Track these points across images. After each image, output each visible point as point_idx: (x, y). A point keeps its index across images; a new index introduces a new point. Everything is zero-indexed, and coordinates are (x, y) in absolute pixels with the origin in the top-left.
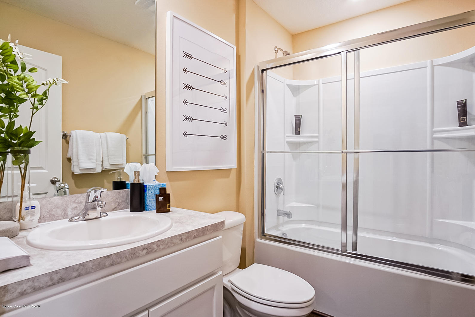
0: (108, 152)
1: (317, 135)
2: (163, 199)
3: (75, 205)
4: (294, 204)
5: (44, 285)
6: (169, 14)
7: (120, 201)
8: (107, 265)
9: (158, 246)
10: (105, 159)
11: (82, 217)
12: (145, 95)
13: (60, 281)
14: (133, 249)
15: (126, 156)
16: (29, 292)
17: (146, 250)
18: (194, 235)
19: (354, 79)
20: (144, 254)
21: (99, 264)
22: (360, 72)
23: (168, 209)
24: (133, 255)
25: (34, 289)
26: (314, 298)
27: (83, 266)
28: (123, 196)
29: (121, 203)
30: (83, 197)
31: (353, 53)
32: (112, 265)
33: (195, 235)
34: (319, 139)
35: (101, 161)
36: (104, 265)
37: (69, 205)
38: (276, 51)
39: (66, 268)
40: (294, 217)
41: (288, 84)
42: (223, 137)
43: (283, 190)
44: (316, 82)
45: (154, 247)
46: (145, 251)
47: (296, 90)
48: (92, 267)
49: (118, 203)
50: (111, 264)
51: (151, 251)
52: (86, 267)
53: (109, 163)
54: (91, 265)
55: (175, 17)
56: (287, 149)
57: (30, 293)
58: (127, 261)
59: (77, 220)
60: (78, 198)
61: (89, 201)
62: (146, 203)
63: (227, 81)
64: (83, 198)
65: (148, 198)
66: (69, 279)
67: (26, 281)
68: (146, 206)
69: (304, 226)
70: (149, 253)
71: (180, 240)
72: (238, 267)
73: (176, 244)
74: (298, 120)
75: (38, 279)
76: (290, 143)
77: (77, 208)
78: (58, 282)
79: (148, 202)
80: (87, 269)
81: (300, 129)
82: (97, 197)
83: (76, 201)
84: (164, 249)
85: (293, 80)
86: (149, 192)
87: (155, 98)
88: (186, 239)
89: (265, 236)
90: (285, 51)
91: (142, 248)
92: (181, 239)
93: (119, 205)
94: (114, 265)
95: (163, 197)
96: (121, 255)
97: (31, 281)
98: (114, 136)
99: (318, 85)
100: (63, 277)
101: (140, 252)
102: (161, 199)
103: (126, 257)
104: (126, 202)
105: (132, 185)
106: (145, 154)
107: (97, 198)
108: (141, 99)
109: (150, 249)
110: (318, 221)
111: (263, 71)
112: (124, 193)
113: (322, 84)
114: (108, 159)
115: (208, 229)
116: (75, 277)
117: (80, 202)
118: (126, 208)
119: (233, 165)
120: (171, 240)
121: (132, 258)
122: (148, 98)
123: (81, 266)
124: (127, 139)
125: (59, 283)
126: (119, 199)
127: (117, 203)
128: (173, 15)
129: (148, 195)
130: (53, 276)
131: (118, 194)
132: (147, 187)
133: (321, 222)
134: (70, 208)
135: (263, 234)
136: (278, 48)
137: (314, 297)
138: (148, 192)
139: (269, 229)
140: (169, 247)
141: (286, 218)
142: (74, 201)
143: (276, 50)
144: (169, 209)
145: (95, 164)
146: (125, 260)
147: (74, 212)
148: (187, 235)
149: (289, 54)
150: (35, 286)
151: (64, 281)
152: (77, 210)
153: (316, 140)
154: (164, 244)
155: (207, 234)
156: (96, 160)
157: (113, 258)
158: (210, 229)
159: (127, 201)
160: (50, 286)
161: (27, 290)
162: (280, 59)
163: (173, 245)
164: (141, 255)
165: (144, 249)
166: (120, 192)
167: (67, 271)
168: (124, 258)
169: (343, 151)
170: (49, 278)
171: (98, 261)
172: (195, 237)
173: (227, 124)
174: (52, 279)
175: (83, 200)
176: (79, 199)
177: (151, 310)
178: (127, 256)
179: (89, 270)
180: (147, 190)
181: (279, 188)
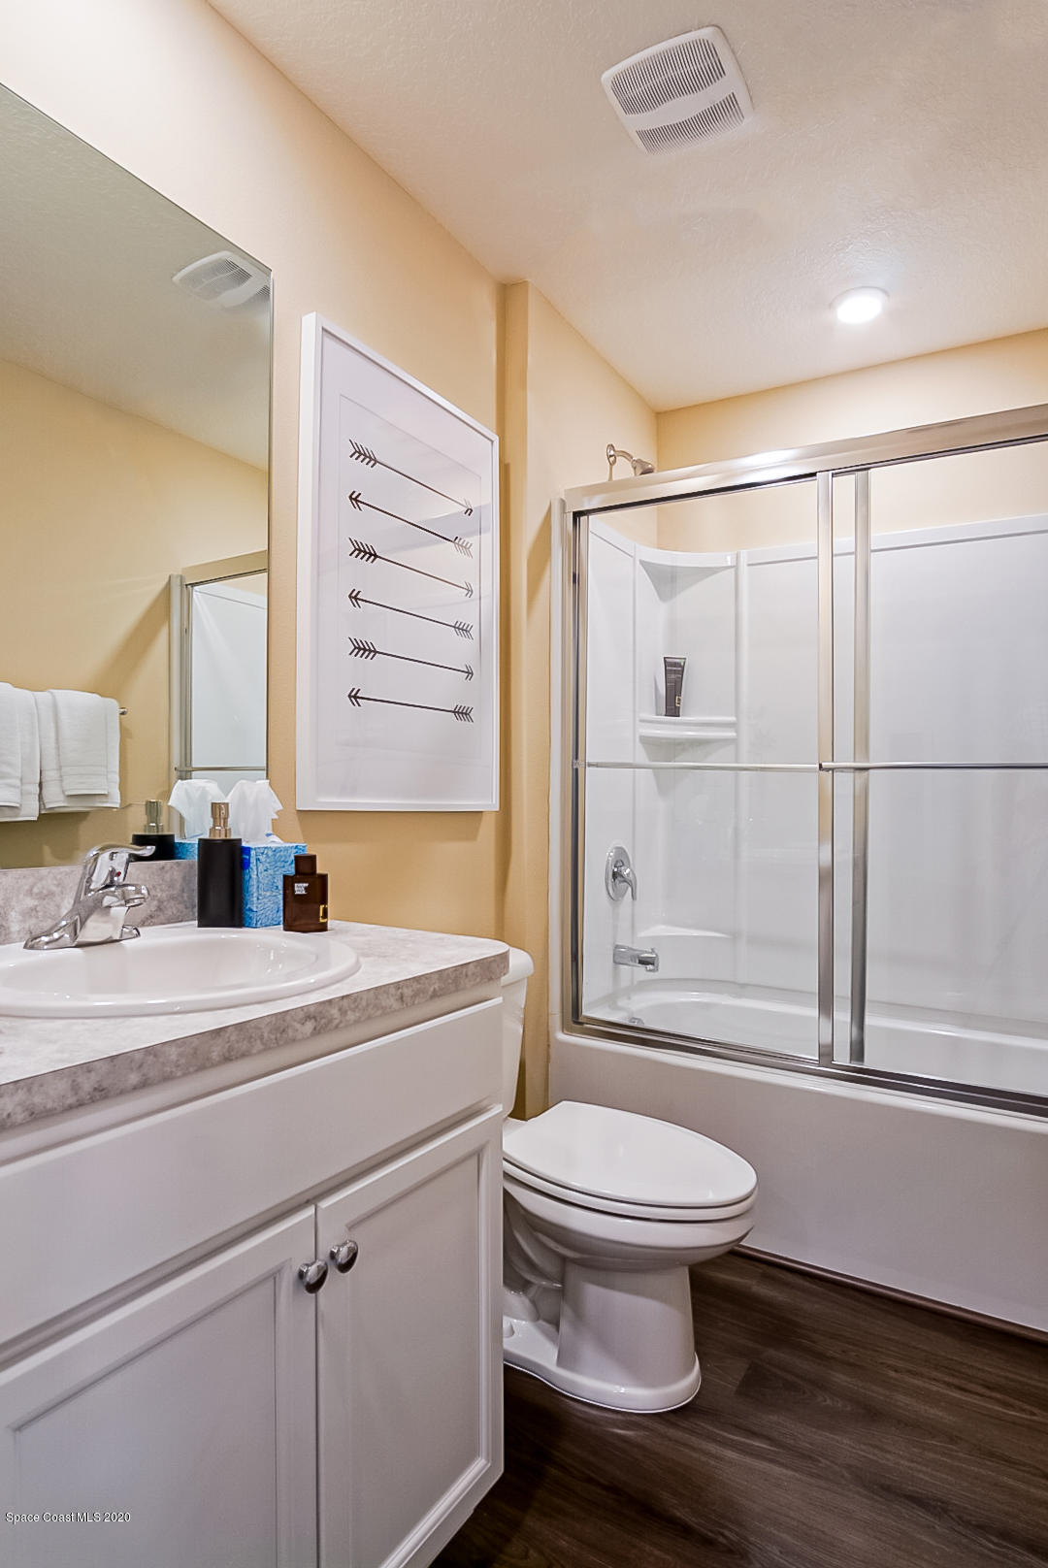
0: (59, 755)
1: (733, 719)
2: (306, 888)
3: (30, 902)
4: (661, 930)
5: (55, 1105)
6: (310, 324)
7: (164, 895)
8: (214, 1057)
9: (343, 1012)
10: (51, 775)
11: (67, 936)
12: (180, 573)
13: (97, 1094)
14: (279, 1016)
15: (117, 770)
16: (19, 1121)
17: (313, 1020)
18: (432, 989)
19: (855, 553)
20: (308, 1034)
21: (195, 1053)
22: (872, 535)
23: (321, 920)
24: (281, 1033)
25: (33, 1113)
26: (756, 1192)
27: (155, 1056)
28: (171, 880)
29: (165, 903)
30: (55, 878)
31: (852, 477)
32: (227, 1059)
33: (434, 989)
34: (736, 732)
35: (38, 781)
36: (208, 1059)
37: (13, 903)
38: (612, 459)
39: (112, 1058)
40: (665, 970)
41: (647, 560)
42: (462, 713)
43: (631, 884)
44: (729, 558)
45: (331, 1015)
46: (310, 1026)
47: (666, 581)
48: (178, 1060)
49: (159, 901)
50: (223, 1055)
51: (326, 1025)
52: (161, 1060)
53: (63, 792)
54: (173, 1053)
55: (330, 333)
56: (641, 757)
57: (21, 1124)
58: (264, 1050)
59: (51, 946)
60: (41, 879)
61: (92, 887)
62: (247, 905)
63: (473, 540)
64: (55, 882)
65: (255, 887)
66: (118, 1091)
67: (11, 1086)
68: (248, 913)
69: (694, 997)
70: (319, 1033)
71: (397, 1000)
72: (511, 1115)
73: (388, 1010)
74: (675, 672)
75: (41, 1085)
76: (648, 742)
77: (37, 912)
78: (91, 1098)
79: (255, 899)
80: (163, 1064)
81: (679, 700)
82: (119, 874)
83: (35, 890)
84: (357, 1022)
85: (659, 548)
86: (257, 869)
87: (266, 574)
88: (416, 995)
89: (582, 1024)
90: (639, 461)
91: (301, 1014)
92: (402, 998)
93: (159, 909)
94: (231, 1060)
95: (307, 885)
96: (250, 1031)
97: (25, 1089)
98: (78, 703)
99: (736, 567)
100: (105, 1084)
101: (298, 1026)
102: (300, 888)
103: (262, 1038)
104: (180, 899)
105: (206, 846)
106: (181, 765)
107: (116, 879)
108: (168, 587)
109: (323, 1021)
110: (734, 983)
111: (577, 515)
112: (175, 873)
113: (749, 565)
114: (61, 776)
115: (470, 973)
116: (135, 1088)
117: (45, 892)
118: (178, 919)
119: (491, 803)
120: (377, 998)
121: (277, 1043)
122: (193, 585)
123: (150, 1054)
124: (123, 713)
125: (93, 1102)
126: (162, 890)
127: (155, 903)
128: (323, 329)
129: (254, 876)
130: (80, 1080)
131: (158, 875)
132: (253, 853)
133: (743, 986)
134: (17, 909)
135: (575, 1017)
136: (616, 449)
137: (754, 1189)
138: (255, 868)
139: (593, 1005)
140: (369, 1018)
141: (641, 972)
142: (27, 887)
143: (611, 456)
144: (325, 920)
145: (18, 791)
146: (262, 1047)
147: (27, 926)
148: (416, 986)
149: (650, 471)
150: (34, 1104)
151: (106, 1097)
152: (37, 918)
153: (730, 734)
154: (357, 1007)
155: (464, 989)
156: (21, 780)
157: (229, 1038)
158: (473, 974)
159: (183, 897)
160: (71, 1108)
161: (15, 1114)
162: (623, 485)
163: (379, 1012)
164: (300, 1036)
165: (308, 1017)
166: (163, 868)
167: (115, 1066)
168: (258, 1042)
169: (823, 764)
170: (70, 1082)
171: (193, 1045)
172: (435, 995)
173: (472, 674)
174: (75, 1088)
175: (54, 888)
176: (44, 882)
177: (324, 1204)
178: (266, 1035)
179: (168, 1069)
180: (253, 860)
181: (619, 878)
